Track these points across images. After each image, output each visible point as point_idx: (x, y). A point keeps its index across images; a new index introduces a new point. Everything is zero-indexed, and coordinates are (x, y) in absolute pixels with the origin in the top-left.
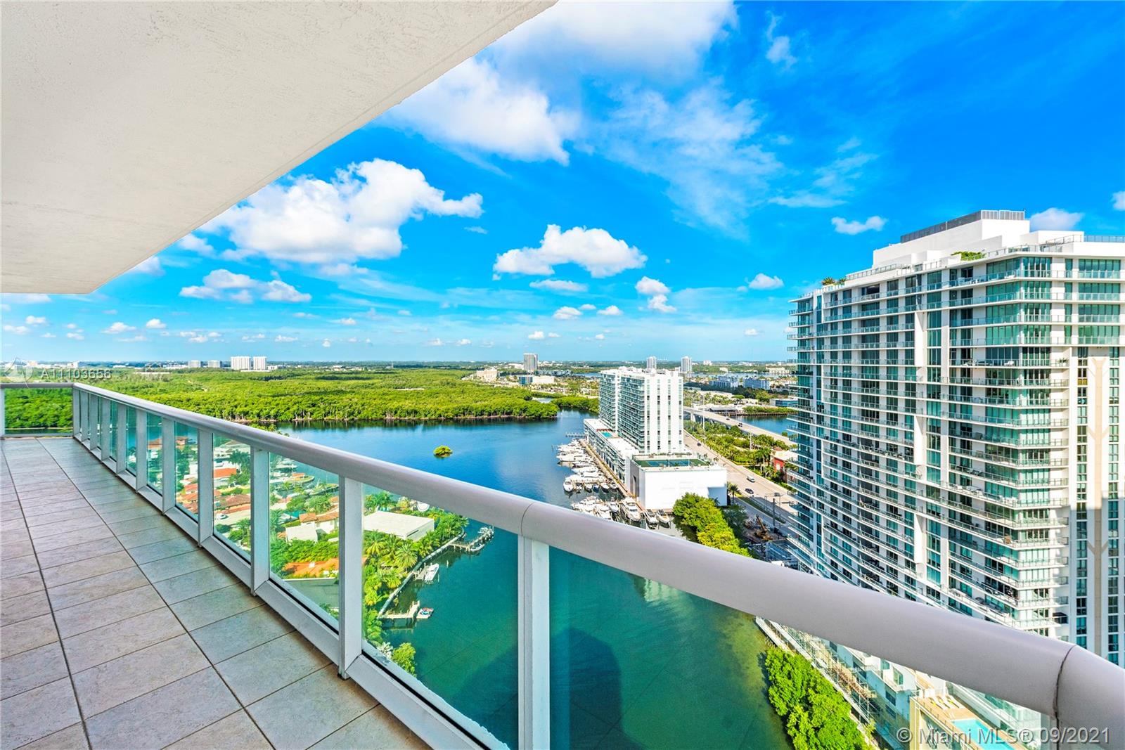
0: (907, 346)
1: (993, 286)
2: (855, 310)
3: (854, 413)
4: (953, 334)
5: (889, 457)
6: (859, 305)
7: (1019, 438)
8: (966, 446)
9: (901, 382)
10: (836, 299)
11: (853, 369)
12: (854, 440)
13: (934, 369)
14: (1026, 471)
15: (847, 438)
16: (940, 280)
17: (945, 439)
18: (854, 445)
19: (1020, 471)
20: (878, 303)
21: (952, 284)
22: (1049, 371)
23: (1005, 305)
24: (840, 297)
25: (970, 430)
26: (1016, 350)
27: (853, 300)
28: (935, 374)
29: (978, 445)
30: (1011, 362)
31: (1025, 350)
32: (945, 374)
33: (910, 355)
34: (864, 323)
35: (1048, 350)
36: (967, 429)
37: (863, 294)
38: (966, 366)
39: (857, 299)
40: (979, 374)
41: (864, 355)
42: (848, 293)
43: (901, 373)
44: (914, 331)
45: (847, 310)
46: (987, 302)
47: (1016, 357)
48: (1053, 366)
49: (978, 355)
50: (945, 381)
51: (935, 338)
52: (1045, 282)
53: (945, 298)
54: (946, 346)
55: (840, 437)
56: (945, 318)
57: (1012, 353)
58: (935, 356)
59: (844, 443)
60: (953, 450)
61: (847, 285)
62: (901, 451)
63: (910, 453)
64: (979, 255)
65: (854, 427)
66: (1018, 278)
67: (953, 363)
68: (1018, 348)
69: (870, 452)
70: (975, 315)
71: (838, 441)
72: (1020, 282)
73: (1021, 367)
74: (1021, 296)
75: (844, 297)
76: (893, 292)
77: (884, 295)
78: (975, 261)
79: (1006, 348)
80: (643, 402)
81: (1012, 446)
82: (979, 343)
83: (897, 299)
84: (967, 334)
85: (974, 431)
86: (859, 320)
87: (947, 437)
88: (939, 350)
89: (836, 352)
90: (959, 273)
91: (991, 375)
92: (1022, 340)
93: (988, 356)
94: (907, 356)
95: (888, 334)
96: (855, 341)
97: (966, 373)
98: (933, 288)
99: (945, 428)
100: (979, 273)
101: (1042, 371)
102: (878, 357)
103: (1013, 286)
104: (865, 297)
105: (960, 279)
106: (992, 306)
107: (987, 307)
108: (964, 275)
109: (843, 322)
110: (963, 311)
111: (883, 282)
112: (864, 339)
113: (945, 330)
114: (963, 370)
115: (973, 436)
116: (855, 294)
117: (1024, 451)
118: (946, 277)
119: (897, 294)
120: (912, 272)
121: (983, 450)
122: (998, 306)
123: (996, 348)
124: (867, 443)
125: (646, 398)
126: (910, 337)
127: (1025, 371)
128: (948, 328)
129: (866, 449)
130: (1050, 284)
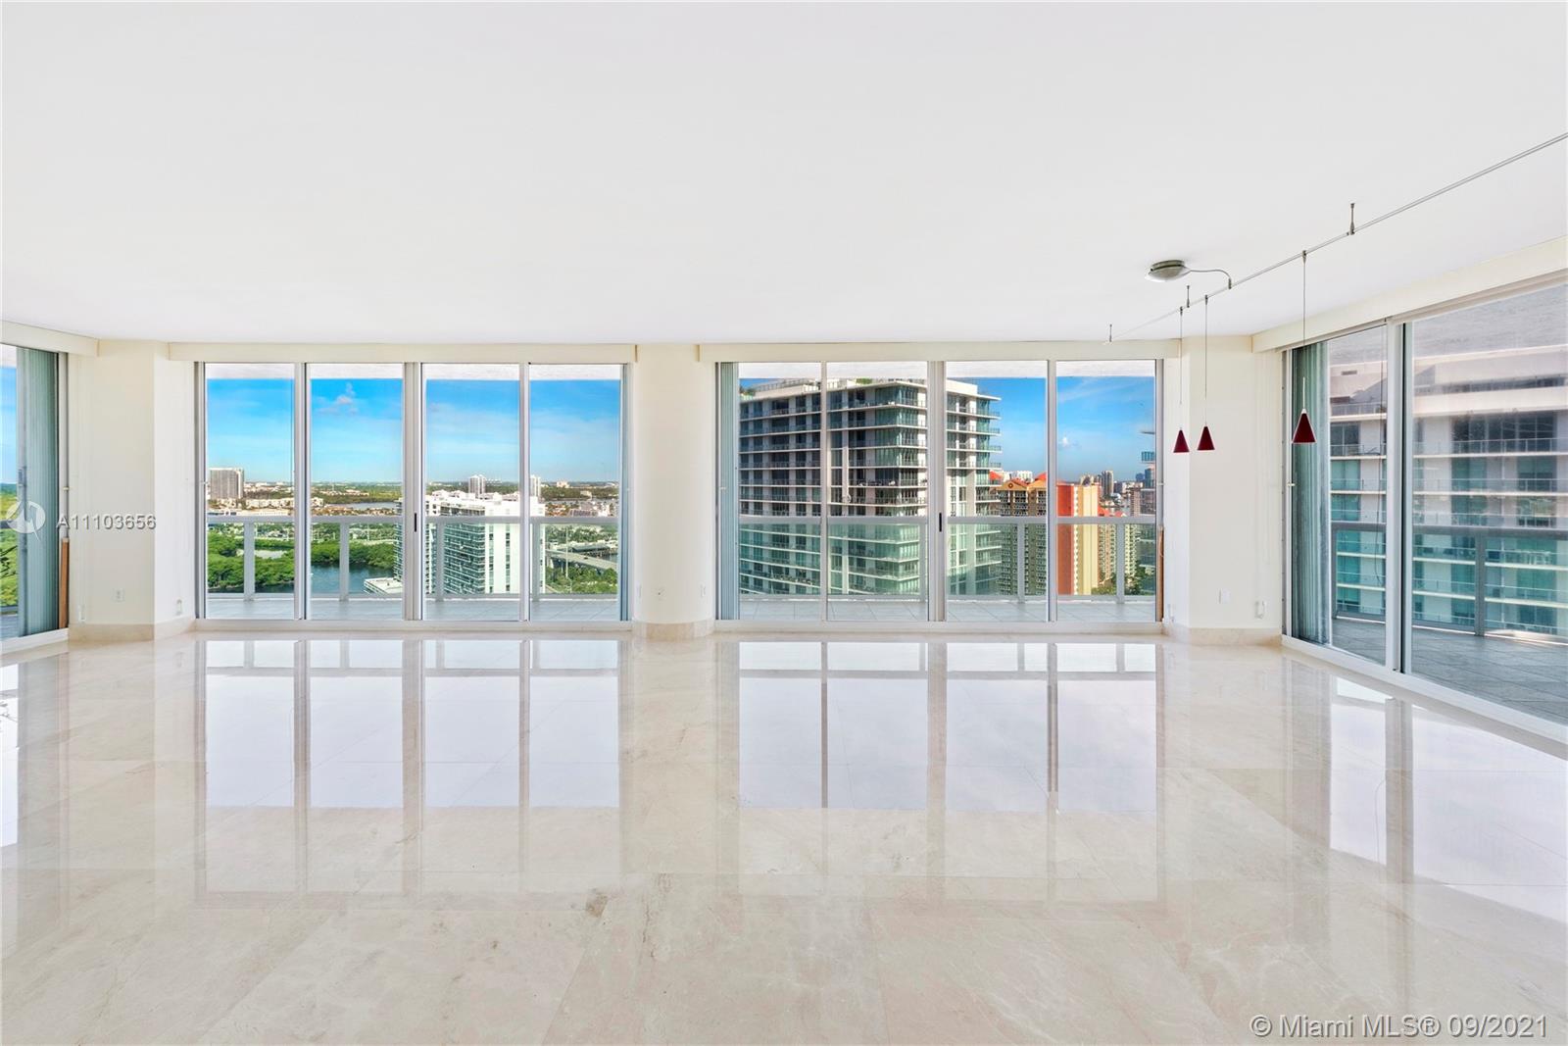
0: (814, 466)
1: (880, 410)
2: (766, 425)
3: (766, 539)
4: (851, 452)
5: (799, 584)
6: (770, 419)
7: (899, 551)
8: (861, 564)
9: (810, 502)
10: (747, 412)
11: (764, 490)
12: (765, 570)
13: (836, 489)
14: (903, 582)
15: (758, 567)
16: (841, 401)
17: (845, 559)
18: (765, 575)
19: (899, 582)
20: (787, 419)
21: (850, 407)
22: (917, 490)
23: (889, 429)
24: (751, 410)
25: (864, 548)
26: (897, 470)
27: (765, 414)
28: (837, 494)
29: (870, 561)
30: (893, 483)
31: (903, 469)
32: (846, 494)
33: (817, 475)
34: (775, 440)
35: (915, 471)
36: (861, 547)
37: (773, 408)
38: (861, 486)
39: (768, 414)
40: (870, 495)
41: (775, 475)
42: (759, 404)
43: (809, 494)
44: (819, 451)
45: (758, 424)
46: (876, 425)
47: (897, 478)
48: (919, 486)
49: (871, 476)
50: (846, 502)
51: (837, 459)
52: (915, 410)
53: (845, 419)
54: (846, 467)
55: (751, 568)
56: (845, 438)
57: (892, 474)
58: (837, 476)
59: (756, 574)
60: (851, 570)
61: (759, 396)
62: (809, 576)
63: (816, 575)
64: (869, 381)
65: (766, 555)
66: (898, 405)
67: (851, 484)
68: (897, 469)
69: (781, 581)
70: (869, 437)
71: (750, 572)
72: (899, 409)
73: (900, 487)
74: (900, 422)
75: (755, 410)
76: (801, 409)
77: (793, 412)
78: (867, 385)
79: (890, 469)
80: (483, 543)
81: (895, 560)
82: (870, 465)
83: (805, 416)
84: (861, 455)
85: (867, 548)
86: (770, 436)
87: (847, 557)
88: (841, 470)
89: (747, 472)
90: (855, 394)
91: (880, 494)
92: (900, 463)
93: (877, 478)
94: (813, 477)
95: (797, 452)
96: (766, 460)
97: (861, 493)
98: (835, 408)
99: (845, 549)
100: (870, 397)
101: (913, 490)
102: (788, 477)
103: (894, 412)
104: (776, 411)
105: (856, 401)
106: (880, 429)
107: (876, 430)
108: (858, 398)
109: (755, 438)
110: (858, 431)
111: (792, 397)
112: (774, 457)
113: (846, 450)
114: (858, 489)
115: (866, 554)
116: (766, 408)
117: (902, 564)
118: (845, 399)
119: (804, 411)
120: (815, 389)
121: (874, 566)
122: (884, 429)
123: (882, 469)
124: (778, 571)
125: (487, 537)
126: (817, 456)
127: (903, 490)
128: (848, 449)
129: (778, 578)
130: (917, 412)
